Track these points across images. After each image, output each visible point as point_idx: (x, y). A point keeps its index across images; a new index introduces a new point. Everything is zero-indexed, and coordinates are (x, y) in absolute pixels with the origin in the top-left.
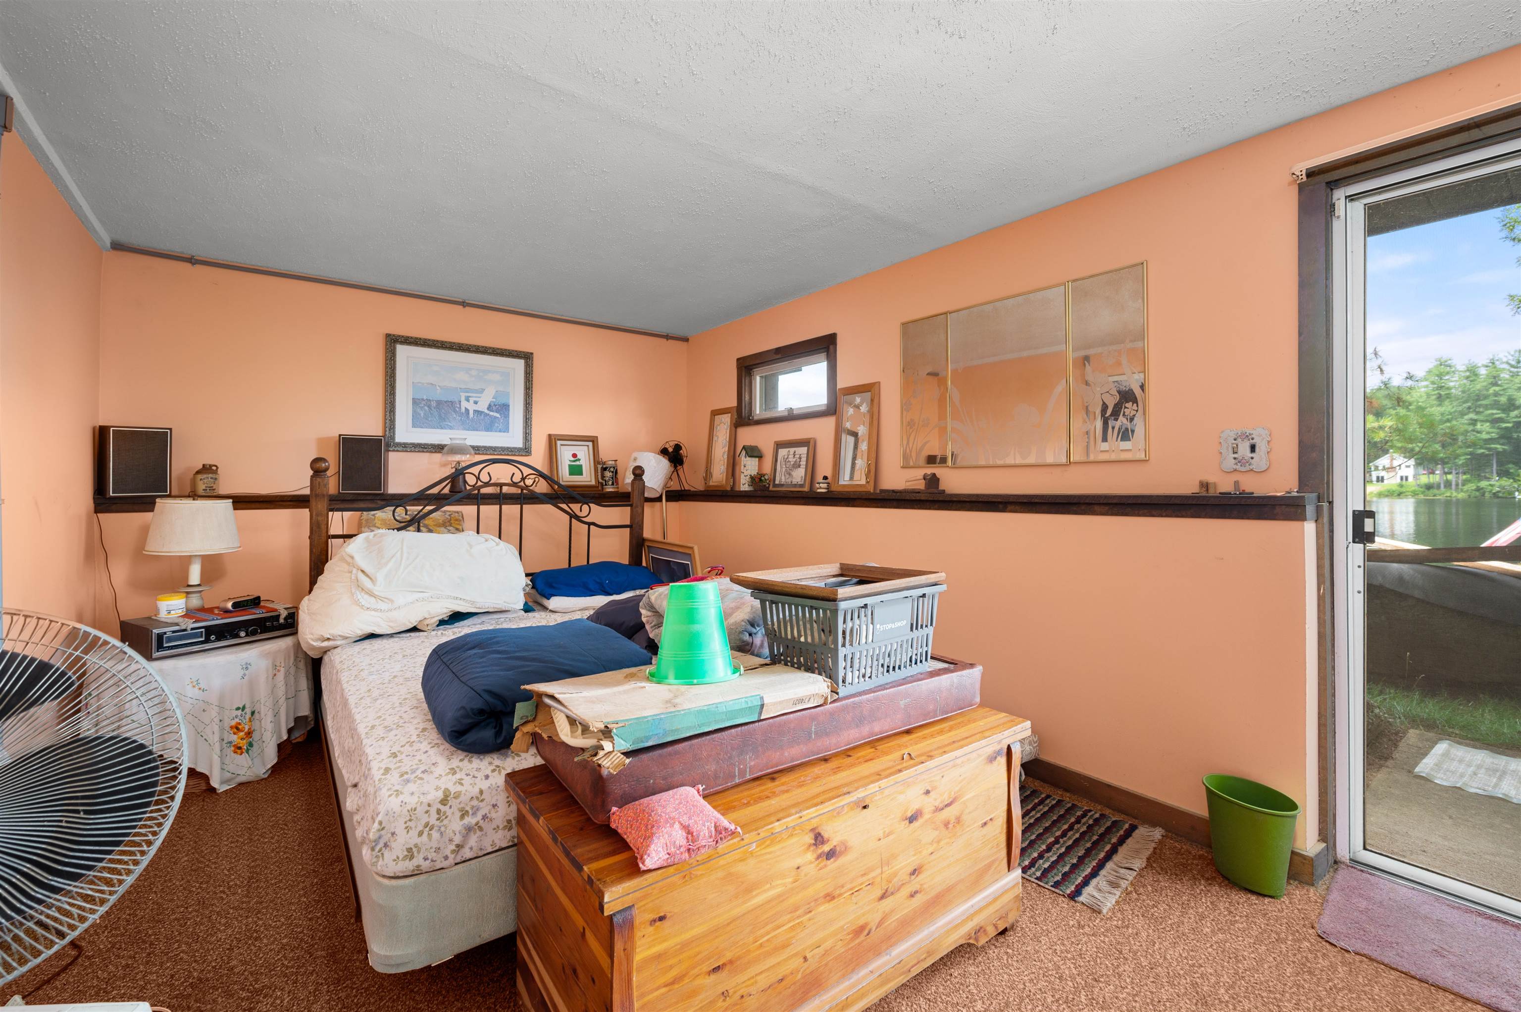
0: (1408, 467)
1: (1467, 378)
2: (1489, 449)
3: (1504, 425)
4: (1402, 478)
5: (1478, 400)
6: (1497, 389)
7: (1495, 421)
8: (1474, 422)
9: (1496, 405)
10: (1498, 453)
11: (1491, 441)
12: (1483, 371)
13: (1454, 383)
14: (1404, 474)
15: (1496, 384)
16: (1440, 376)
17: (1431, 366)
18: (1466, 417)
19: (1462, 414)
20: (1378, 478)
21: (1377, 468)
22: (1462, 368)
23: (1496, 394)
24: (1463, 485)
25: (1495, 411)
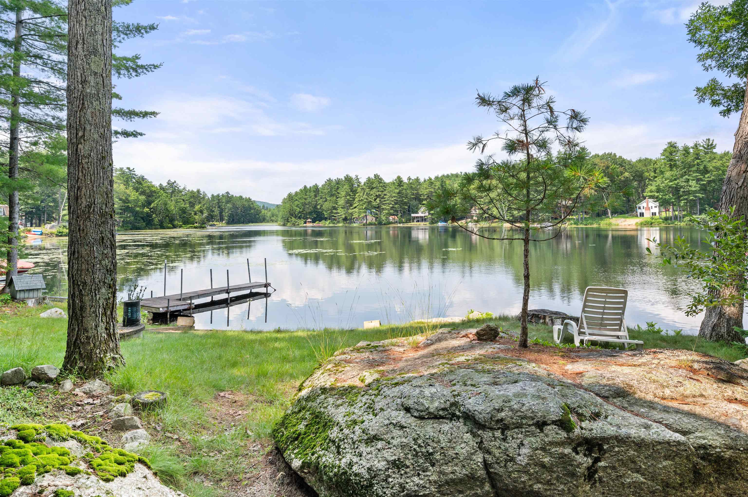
0: (656, 207)
1: (684, 154)
2: (696, 197)
3: (702, 183)
4: (653, 213)
5: (689, 168)
6: (698, 161)
7: (698, 180)
8: (688, 181)
9: (698, 171)
10: (700, 199)
11: (695, 192)
12: (691, 150)
13: (678, 157)
14: (654, 212)
15: (698, 159)
16: (671, 154)
17: (666, 147)
18: (684, 178)
19: (682, 176)
20: (640, 213)
21: (640, 208)
22: (681, 148)
23: (698, 164)
24: (683, 218)
25: (698, 174)
